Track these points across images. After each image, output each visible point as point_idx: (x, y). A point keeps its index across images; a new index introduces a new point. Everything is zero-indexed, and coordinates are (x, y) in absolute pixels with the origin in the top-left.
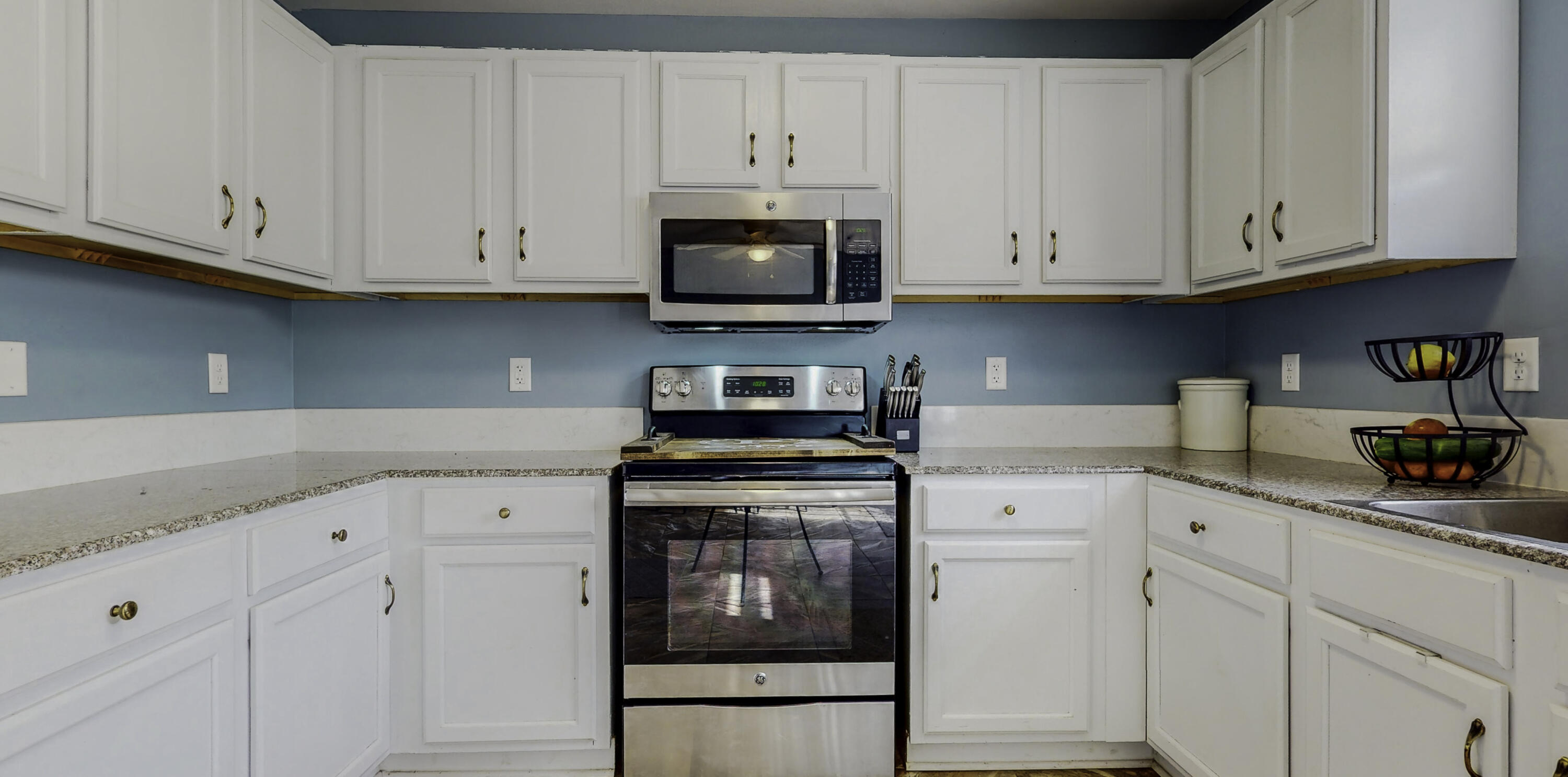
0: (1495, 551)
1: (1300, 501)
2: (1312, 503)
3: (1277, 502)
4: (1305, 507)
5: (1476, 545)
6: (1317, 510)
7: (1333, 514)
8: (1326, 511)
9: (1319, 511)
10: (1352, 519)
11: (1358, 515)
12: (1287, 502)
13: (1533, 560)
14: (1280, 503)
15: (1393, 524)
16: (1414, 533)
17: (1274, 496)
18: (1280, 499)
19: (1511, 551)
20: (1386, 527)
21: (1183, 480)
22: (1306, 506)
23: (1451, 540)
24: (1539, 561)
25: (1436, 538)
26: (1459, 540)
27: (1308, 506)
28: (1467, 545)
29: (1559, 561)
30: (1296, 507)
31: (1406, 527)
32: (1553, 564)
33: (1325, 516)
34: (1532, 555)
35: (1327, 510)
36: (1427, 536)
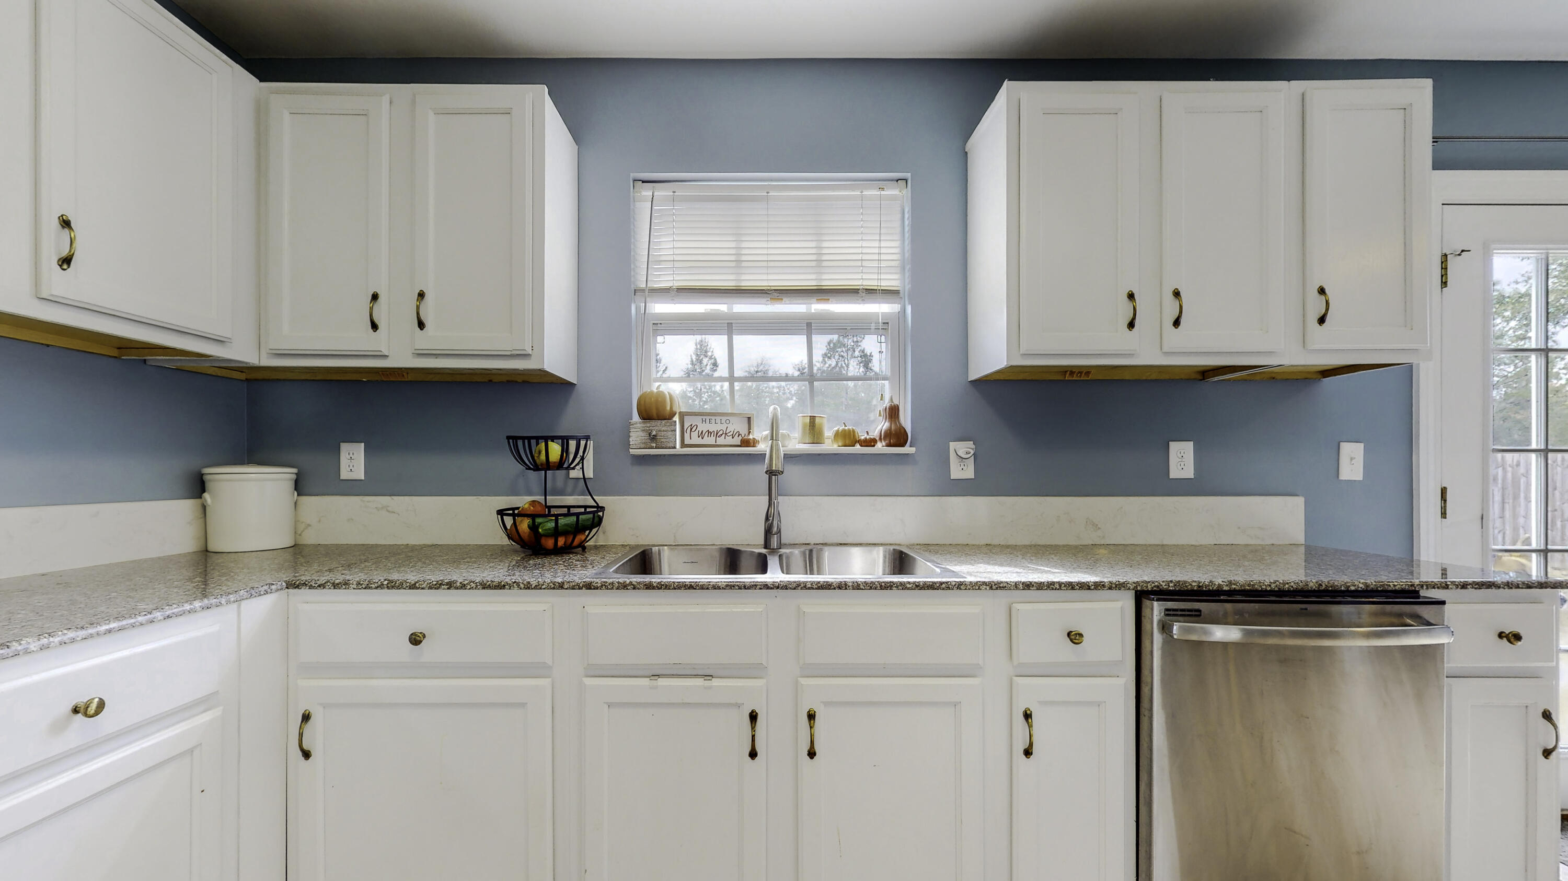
0: (760, 589)
1: (569, 582)
2: (584, 582)
3: (541, 589)
4: (577, 587)
5: (746, 587)
6: (593, 587)
7: (612, 588)
8: (604, 587)
9: (596, 588)
10: (634, 588)
11: (639, 583)
12: (553, 586)
13: (787, 589)
14: (544, 589)
15: (675, 586)
16: (696, 589)
17: (534, 583)
18: (543, 585)
19: (771, 586)
20: (669, 589)
21: (376, 588)
22: (579, 586)
23: (727, 588)
24: (791, 588)
25: (716, 589)
26: (734, 587)
27: (581, 585)
28: (740, 588)
29: (802, 585)
30: (566, 589)
31: (687, 585)
32: (799, 588)
33: (604, 591)
34: (786, 586)
35: (605, 585)
36: (708, 589)
